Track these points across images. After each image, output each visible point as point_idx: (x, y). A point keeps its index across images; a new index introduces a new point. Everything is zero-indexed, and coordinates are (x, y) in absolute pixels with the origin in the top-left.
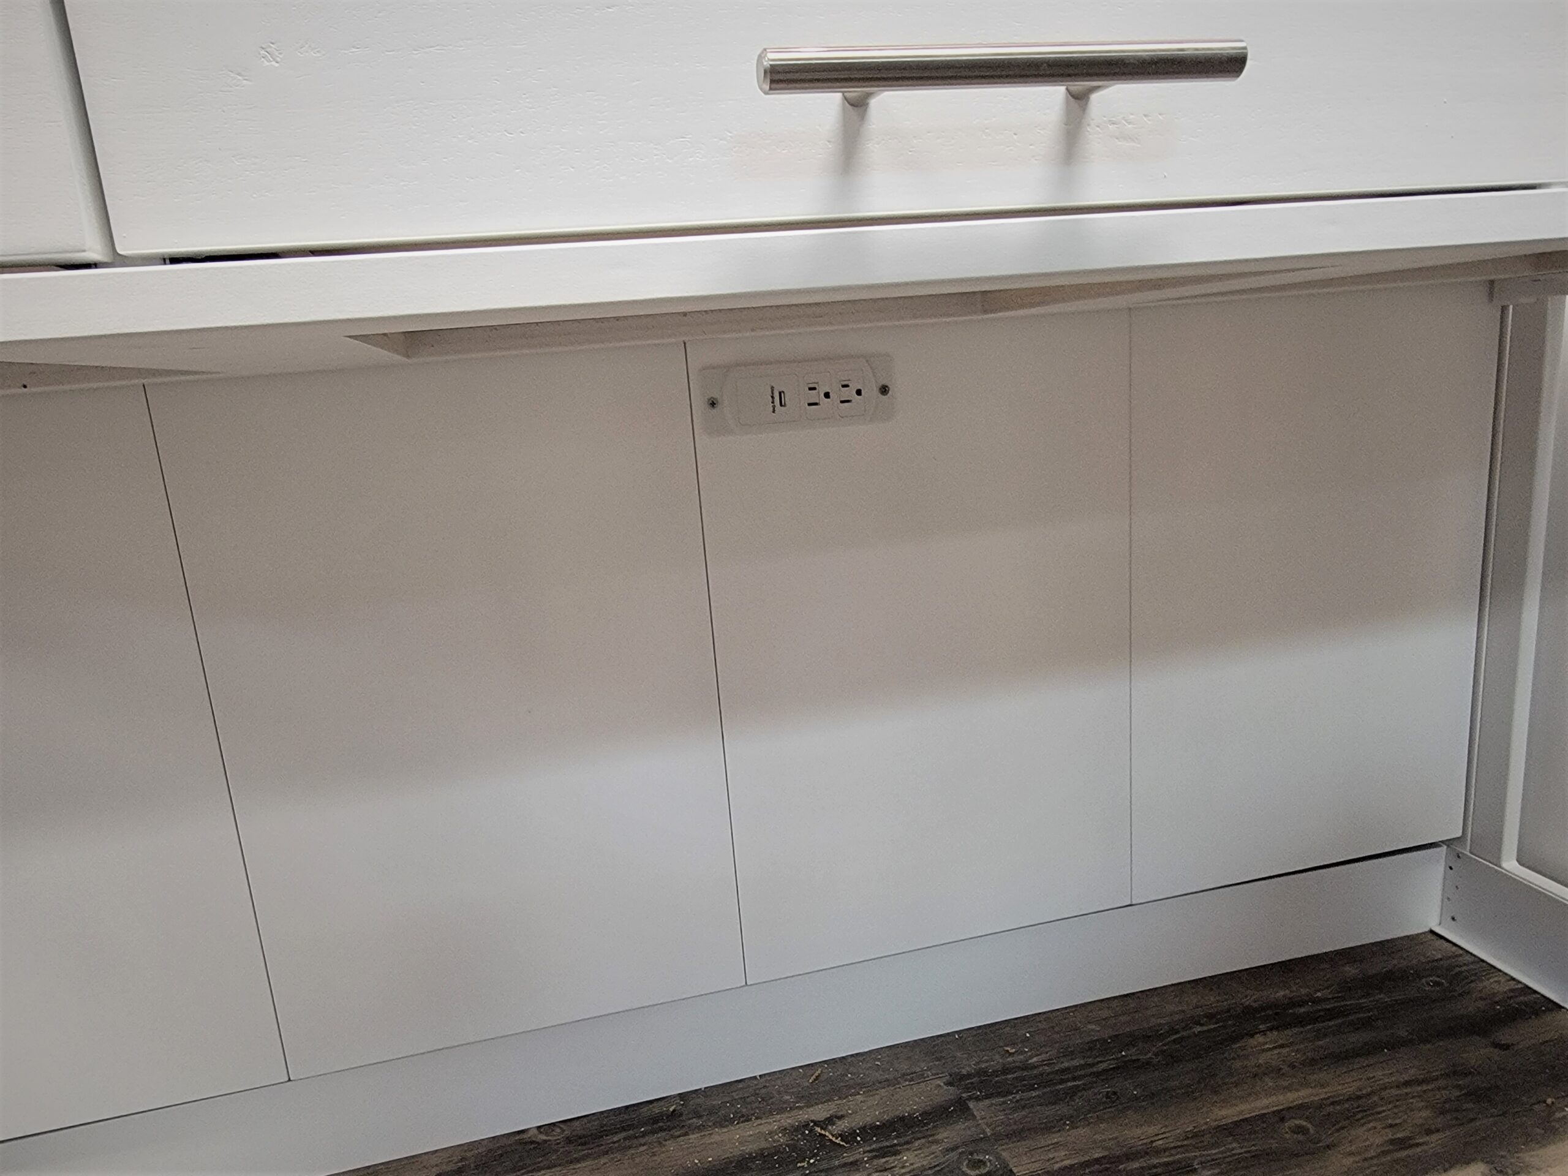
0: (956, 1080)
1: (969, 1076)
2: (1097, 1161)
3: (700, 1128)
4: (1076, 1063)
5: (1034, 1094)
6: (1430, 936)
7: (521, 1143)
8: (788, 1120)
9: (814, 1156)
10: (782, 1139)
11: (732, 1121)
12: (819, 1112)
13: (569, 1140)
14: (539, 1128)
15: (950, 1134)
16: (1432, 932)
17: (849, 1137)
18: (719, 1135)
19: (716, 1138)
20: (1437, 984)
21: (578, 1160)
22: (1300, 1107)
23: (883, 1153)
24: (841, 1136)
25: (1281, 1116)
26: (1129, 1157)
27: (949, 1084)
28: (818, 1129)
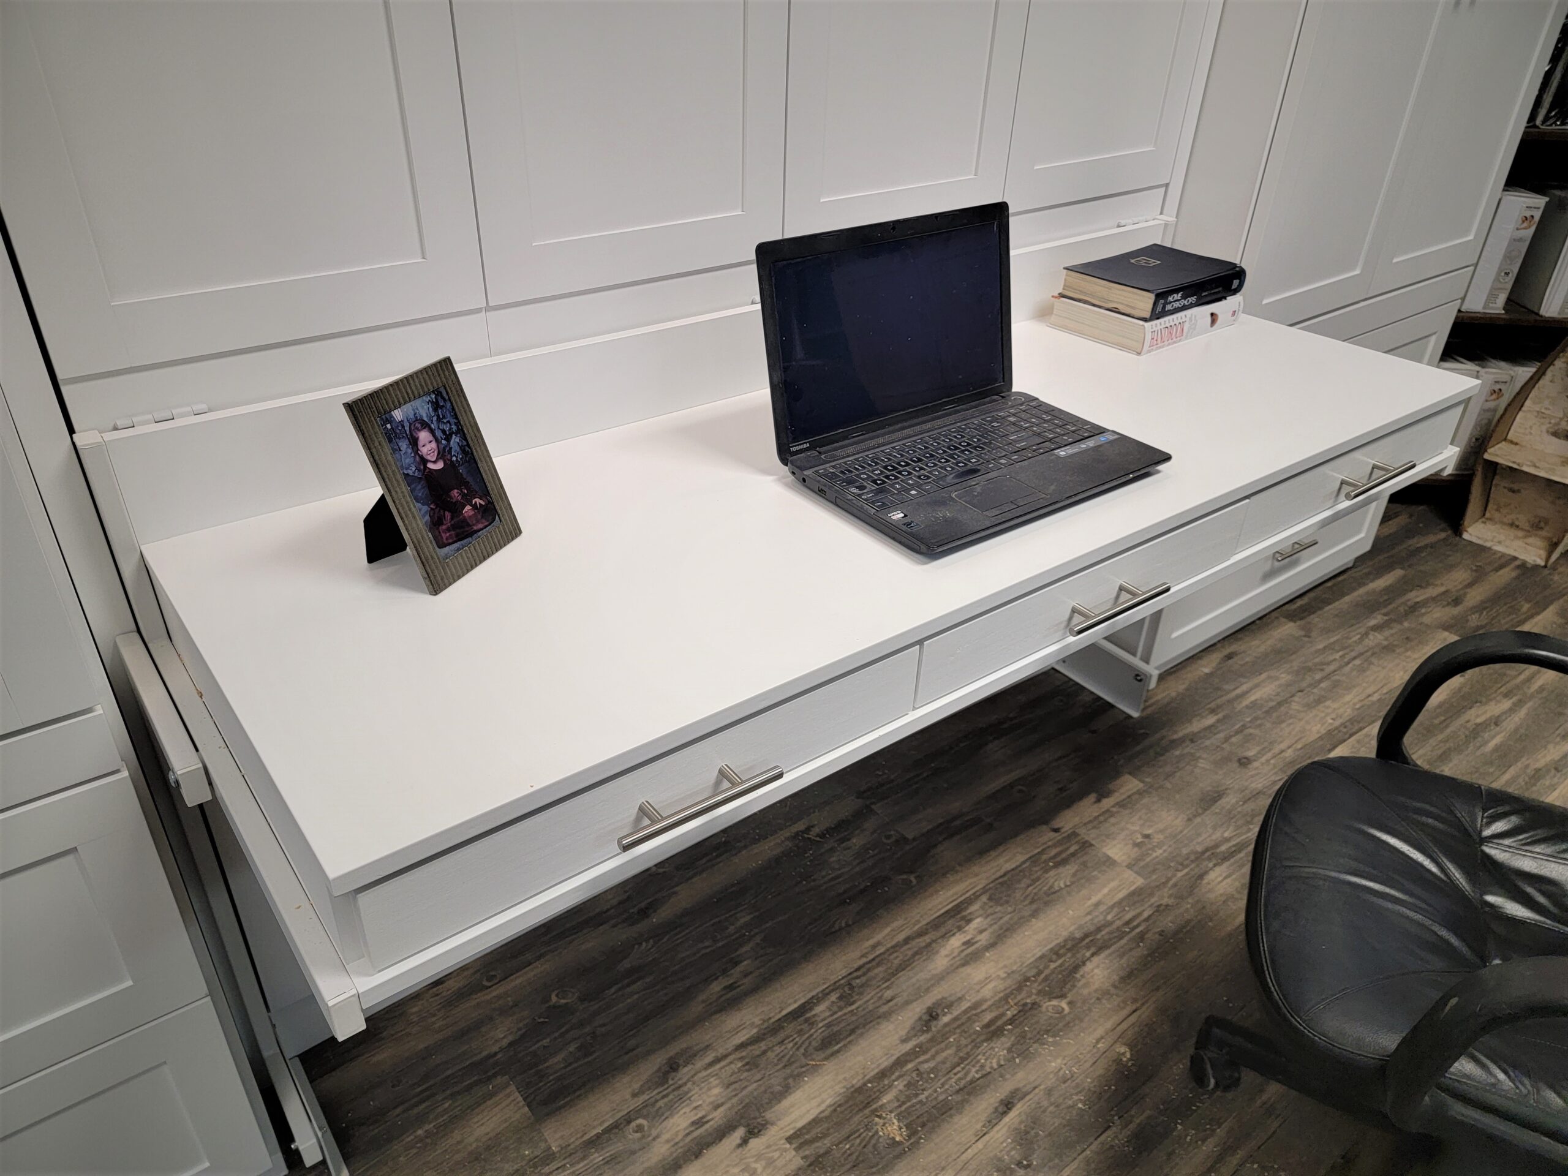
0: (860, 795)
1: (864, 792)
2: (941, 824)
3: (745, 847)
4: (912, 775)
5: (900, 795)
6: (1053, 671)
7: (650, 875)
8: (787, 833)
9: (811, 849)
10: (789, 844)
11: (759, 840)
12: (800, 826)
13: (677, 868)
14: (655, 865)
15: (870, 824)
16: (1053, 669)
17: (822, 835)
18: (756, 849)
19: (756, 851)
20: (1062, 701)
21: (691, 878)
22: (1019, 779)
23: (843, 840)
24: (818, 835)
25: (1011, 786)
26: (954, 819)
27: (858, 798)
28: (806, 836)
